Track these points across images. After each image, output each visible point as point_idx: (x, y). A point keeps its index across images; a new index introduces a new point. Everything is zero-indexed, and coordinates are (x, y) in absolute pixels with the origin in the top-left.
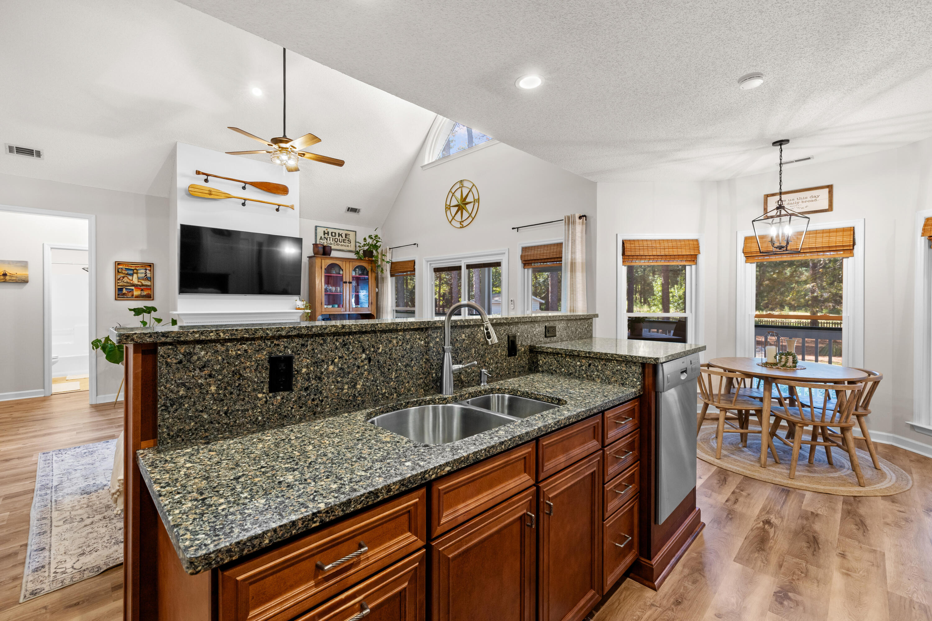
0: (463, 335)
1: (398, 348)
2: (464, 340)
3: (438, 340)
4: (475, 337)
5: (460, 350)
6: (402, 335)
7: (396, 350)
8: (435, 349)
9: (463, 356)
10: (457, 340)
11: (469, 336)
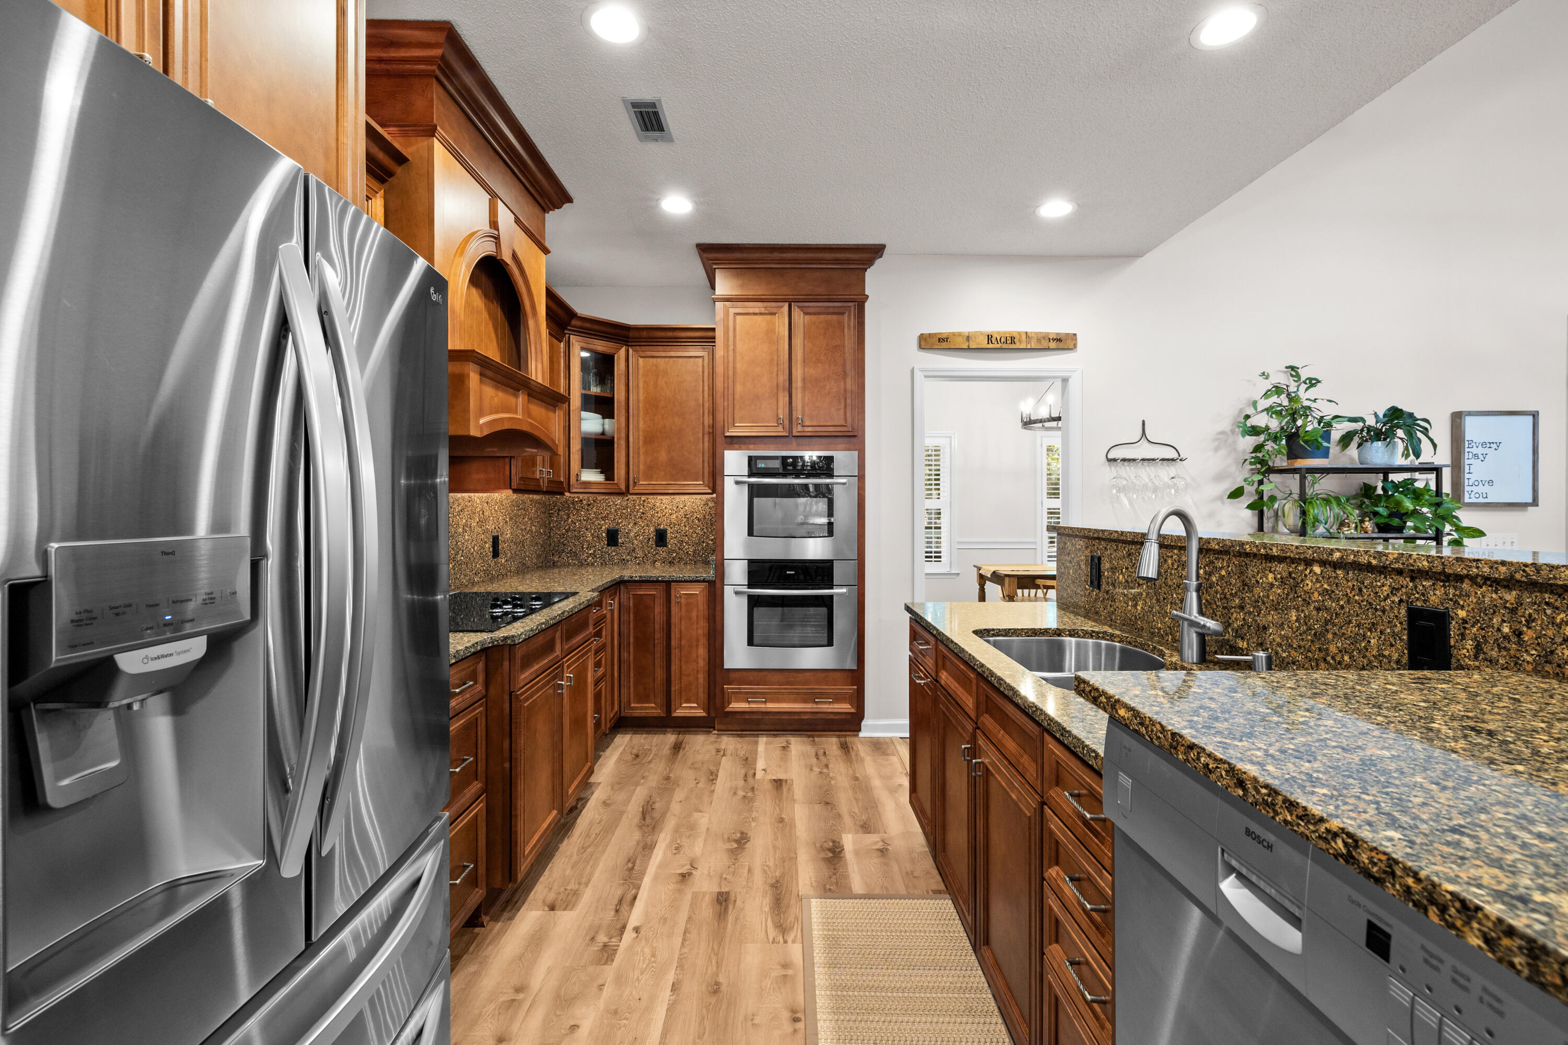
0: (1271, 576)
1: (1173, 572)
2: (1272, 585)
3: (1223, 573)
4: (1297, 585)
5: (1264, 603)
6: (1177, 555)
7: (1171, 574)
8: (1219, 588)
9: (1270, 618)
10: (1258, 582)
11: (1283, 581)
